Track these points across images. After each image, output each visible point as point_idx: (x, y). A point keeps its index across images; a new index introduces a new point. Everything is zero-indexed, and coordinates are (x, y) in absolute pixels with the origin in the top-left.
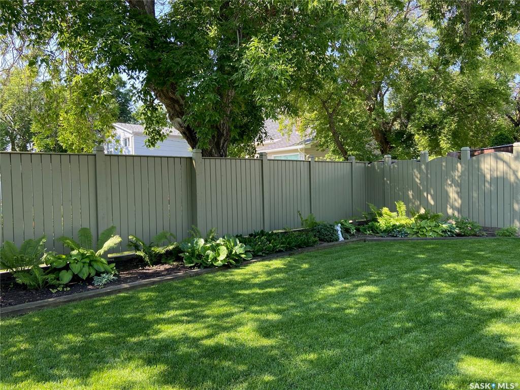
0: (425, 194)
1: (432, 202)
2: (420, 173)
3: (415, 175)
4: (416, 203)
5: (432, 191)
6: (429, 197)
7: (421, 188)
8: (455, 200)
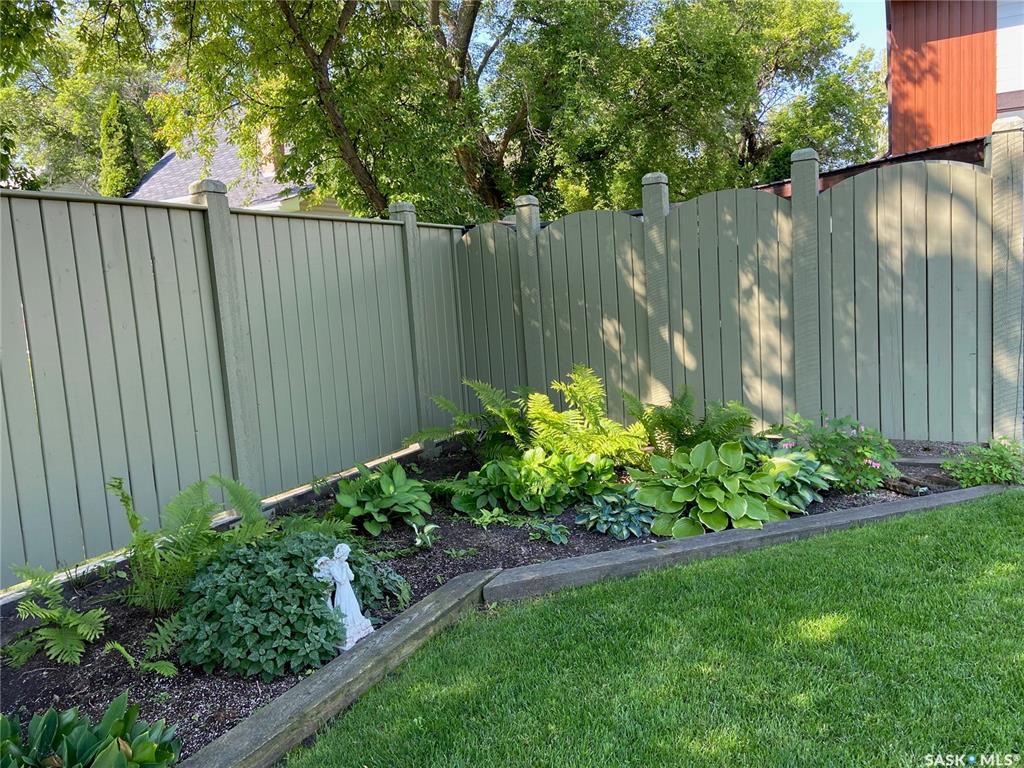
0: (665, 334)
1: (689, 361)
2: (642, 257)
3: (626, 266)
4: (633, 366)
5: (688, 322)
6: (679, 343)
7: (650, 310)
8: (773, 350)
